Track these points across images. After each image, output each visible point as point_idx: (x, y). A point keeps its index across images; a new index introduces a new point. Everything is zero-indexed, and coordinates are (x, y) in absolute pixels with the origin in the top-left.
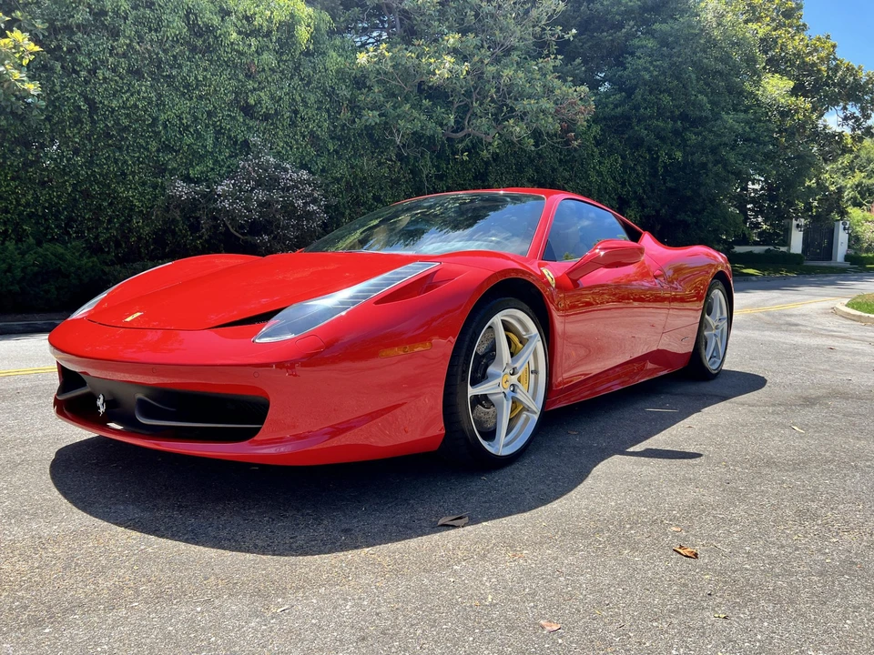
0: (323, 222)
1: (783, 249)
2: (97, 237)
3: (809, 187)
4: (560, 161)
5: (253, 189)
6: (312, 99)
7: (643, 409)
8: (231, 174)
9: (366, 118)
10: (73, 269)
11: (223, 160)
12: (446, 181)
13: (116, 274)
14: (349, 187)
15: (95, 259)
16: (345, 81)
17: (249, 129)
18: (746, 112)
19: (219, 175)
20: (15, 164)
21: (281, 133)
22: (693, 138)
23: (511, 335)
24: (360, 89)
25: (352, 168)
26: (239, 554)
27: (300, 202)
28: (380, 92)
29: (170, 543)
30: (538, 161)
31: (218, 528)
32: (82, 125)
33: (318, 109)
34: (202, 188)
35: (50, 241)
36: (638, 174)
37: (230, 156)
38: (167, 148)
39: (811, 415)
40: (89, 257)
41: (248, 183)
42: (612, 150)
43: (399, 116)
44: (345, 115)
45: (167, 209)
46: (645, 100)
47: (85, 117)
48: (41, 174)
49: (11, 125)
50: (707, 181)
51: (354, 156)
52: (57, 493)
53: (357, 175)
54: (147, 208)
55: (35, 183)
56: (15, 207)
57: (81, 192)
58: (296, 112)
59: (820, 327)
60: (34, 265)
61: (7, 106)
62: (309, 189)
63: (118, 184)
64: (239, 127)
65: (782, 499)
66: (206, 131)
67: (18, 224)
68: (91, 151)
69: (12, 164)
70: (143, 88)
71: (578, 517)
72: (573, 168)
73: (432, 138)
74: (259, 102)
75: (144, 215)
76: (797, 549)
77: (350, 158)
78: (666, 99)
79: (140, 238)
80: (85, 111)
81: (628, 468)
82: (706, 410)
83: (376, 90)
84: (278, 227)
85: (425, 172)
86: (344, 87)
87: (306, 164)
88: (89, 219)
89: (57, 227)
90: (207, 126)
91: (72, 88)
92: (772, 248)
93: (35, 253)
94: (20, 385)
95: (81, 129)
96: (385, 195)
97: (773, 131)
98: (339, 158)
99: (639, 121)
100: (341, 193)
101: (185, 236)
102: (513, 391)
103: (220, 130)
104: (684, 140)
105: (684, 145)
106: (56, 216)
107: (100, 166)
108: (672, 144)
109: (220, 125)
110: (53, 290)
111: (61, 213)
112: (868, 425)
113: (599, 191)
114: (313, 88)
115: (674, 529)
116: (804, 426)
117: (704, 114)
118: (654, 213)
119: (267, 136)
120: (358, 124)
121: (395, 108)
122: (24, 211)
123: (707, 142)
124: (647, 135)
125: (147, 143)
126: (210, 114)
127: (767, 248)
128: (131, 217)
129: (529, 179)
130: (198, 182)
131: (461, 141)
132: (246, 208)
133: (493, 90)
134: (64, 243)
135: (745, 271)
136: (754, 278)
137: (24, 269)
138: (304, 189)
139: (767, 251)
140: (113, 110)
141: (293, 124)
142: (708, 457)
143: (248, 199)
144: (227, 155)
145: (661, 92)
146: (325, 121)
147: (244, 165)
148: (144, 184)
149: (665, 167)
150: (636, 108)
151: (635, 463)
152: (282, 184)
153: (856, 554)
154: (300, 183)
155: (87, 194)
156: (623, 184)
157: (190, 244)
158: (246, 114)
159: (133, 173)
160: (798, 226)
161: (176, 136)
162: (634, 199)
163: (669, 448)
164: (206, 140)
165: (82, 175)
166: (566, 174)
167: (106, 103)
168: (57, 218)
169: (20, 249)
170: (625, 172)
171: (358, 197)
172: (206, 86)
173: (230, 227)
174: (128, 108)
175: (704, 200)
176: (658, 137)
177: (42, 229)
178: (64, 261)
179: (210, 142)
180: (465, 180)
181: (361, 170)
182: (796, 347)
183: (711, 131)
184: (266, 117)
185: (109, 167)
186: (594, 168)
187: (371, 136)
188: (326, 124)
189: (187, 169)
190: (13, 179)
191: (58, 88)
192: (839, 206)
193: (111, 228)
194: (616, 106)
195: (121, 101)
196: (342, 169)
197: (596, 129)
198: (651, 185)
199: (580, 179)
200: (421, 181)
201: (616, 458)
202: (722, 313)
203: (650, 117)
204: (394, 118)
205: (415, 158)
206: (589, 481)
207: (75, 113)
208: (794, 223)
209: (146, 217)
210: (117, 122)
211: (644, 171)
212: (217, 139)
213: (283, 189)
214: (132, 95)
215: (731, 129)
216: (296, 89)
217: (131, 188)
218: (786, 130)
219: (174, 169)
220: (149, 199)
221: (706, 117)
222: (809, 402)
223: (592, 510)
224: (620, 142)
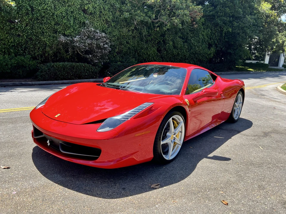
0: (109, 51)
1: (262, 62)
2: (35, 54)
3: (273, 42)
4: (190, 30)
5: (86, 39)
6: (107, 7)
7: (213, 136)
8: (79, 33)
9: (125, 15)
10: (27, 65)
11: (76, 28)
12: (151, 37)
13: (41, 67)
14: (118, 39)
15: (34, 62)
16: (118, 1)
17: (85, 18)
18: (254, 15)
19: (75, 34)
20: (7, 28)
21: (96, 19)
22: (236, 24)
23: (174, 121)
24: (123, 5)
25: (119, 32)
26: (93, 197)
27: (102, 44)
28: (130, 6)
29: (72, 191)
30: (182, 30)
31: (85, 185)
32: (29, 15)
33: (109, 11)
34: (69, 38)
35: (20, 55)
36: (216, 36)
37: (79, 27)
38: (57, 24)
39: (266, 141)
40: (33, 61)
41: (85, 37)
42: (208, 27)
43: (136, 14)
44: (118, 13)
45: (58, 45)
46: (220, 10)
47: (30, 13)
48: (16, 32)
49: (5, 15)
50: (239, 39)
51: (120, 28)
52: (36, 168)
53: (121, 34)
54: (51, 44)
55: (14, 35)
56: (8, 43)
57: (29, 38)
58: (101, 12)
59: (272, 97)
60: (14, 63)
61: (4, 9)
62: (105, 39)
63: (41, 36)
64: (81, 17)
65: (254, 180)
66: (71, 18)
67: (8, 49)
68: (32, 24)
69: (6, 29)
70: (49, 2)
71: (193, 185)
72: (194, 33)
73: (147, 22)
74: (89, 8)
75: (50, 47)
76: (257, 202)
77: (119, 28)
78: (228, 10)
79: (49, 54)
80: (30, 10)
81: (208, 164)
82: (233, 137)
83: (129, 5)
84: (94, 52)
85: (144, 34)
86: (118, 4)
87: (104, 31)
88: (32, 48)
89: (21, 50)
90: (71, 16)
91: (25, 2)
92: (258, 61)
93: (15, 59)
94: (16, 116)
95: (29, 17)
96: (130, 42)
97: (263, 22)
98: (115, 28)
99: (218, 17)
100: (116, 40)
101: (64, 54)
102: (174, 140)
103: (75, 18)
104: (232, 24)
105: (232, 26)
106: (21, 46)
107: (35, 29)
108: (228, 26)
109: (75, 16)
110: (21, 72)
111: (23, 46)
112: (283, 147)
113: (202, 41)
114: (107, 4)
115: (221, 192)
116: (263, 147)
117: (240, 16)
118: (220, 49)
119: (91, 20)
120: (122, 17)
121: (135, 11)
122: (10, 44)
123: (240, 26)
124: (220, 22)
125: (51, 22)
126: (72, 12)
127: (257, 61)
128: (46, 47)
129: (179, 36)
130: (68, 36)
131: (157, 23)
132: (84, 46)
133: (169, 6)
134: (24, 56)
135: (249, 69)
136: (251, 72)
137: (11, 65)
138: (103, 39)
139: (257, 62)
140: (39, 10)
141: (100, 16)
142: (233, 160)
143: (85, 43)
144: (78, 27)
145: (226, 7)
146: (111, 15)
147: (83, 31)
148: (50, 36)
149: (225, 33)
150: (217, 12)
151: (210, 162)
152: (96, 38)
153: (275, 205)
154: (102, 37)
155: (31, 39)
156: (211, 39)
157: (65, 57)
158: (84, 13)
159: (46, 32)
160: (268, 54)
161: (60, 20)
162: (214, 44)
163: (221, 156)
164: (71, 21)
165: (29, 33)
166: (192, 35)
167: (37, 7)
168: (21, 47)
169: (9, 57)
170: (211, 35)
171: (121, 42)
172: (70, 2)
173: (79, 52)
174: (44, 10)
175: (237, 45)
176: (224, 23)
177: (16, 51)
178: (25, 62)
179: (72, 22)
180: (157, 36)
181: (123, 33)
182: (263, 107)
183: (242, 22)
184: (91, 14)
185: (38, 30)
186: (201, 33)
187: (126, 21)
188: (111, 17)
189: (64, 31)
190: (6, 33)
191: (21, 2)
192: (282, 48)
193: (39, 51)
194: (210, 12)
195: (42, 7)
196: (116, 33)
197: (203, 20)
198: (220, 39)
199: (196, 37)
200: (143, 37)
201: (205, 160)
202: (240, 101)
203: (222, 16)
204: (134, 15)
205: (141, 29)
206: (196, 170)
207: (27, 11)
208: (267, 53)
209: (51, 47)
210: (41, 15)
211: (218, 35)
212: (74, 21)
213: (96, 40)
214: (45, 5)
215: (249, 22)
216: (101, 4)
217: (45, 37)
218: (267, 22)
219: (60, 31)
220: (52, 41)
221: (241, 17)
222: (266, 134)
223: (197, 183)
224: (211, 24)
